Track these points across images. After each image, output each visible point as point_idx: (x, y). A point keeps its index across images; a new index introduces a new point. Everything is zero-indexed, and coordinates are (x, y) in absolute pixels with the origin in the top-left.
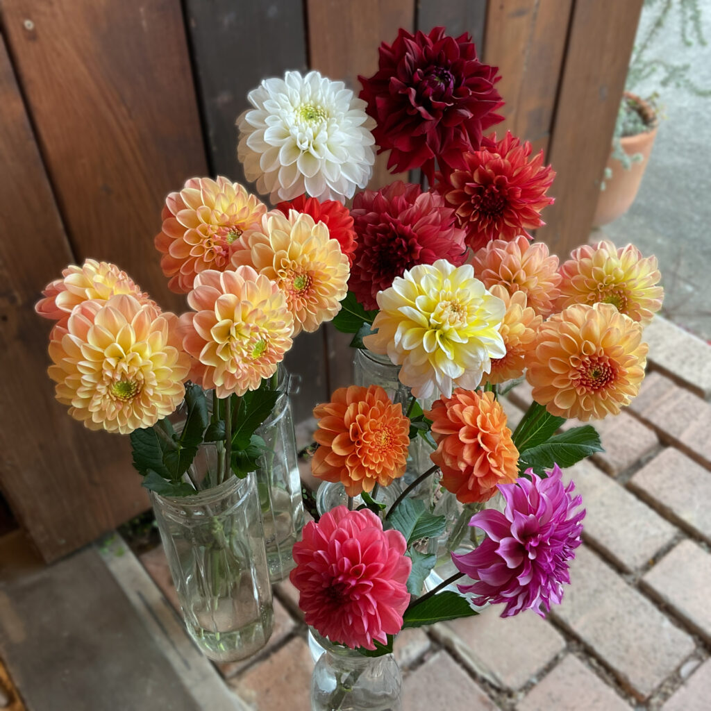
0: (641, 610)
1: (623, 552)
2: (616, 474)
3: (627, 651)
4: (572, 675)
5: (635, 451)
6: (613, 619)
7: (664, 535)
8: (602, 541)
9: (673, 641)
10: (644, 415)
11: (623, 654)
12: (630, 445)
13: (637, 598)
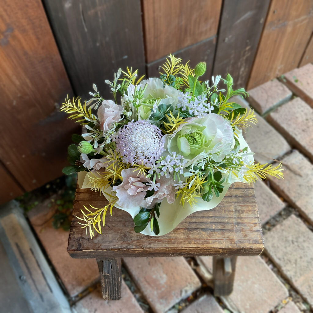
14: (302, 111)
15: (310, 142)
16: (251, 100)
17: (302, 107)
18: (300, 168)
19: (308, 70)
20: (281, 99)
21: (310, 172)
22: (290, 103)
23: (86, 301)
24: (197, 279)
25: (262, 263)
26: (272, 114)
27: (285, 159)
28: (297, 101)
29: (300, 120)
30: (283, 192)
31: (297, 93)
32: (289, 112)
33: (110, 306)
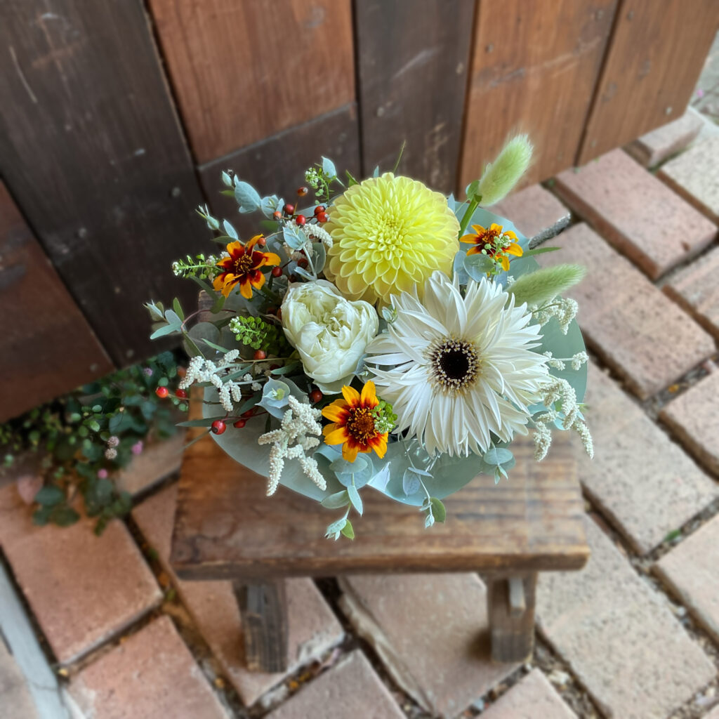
0: (647, 612)
1: (636, 521)
2: (645, 397)
3: (617, 672)
4: (535, 701)
5: (679, 366)
6: (605, 622)
7: (699, 496)
8: (608, 503)
9: (686, 662)
10: (701, 310)
11: (611, 677)
12: (674, 356)
13: (645, 593)
14: (589, 253)
15: (600, 322)
17: (590, 243)
20: (545, 229)
21: (595, 388)
22: (563, 237)
23: (92, 673)
24: (335, 623)
25: (478, 586)
28: (580, 230)
31: (581, 214)
32: (561, 255)
33: (143, 683)
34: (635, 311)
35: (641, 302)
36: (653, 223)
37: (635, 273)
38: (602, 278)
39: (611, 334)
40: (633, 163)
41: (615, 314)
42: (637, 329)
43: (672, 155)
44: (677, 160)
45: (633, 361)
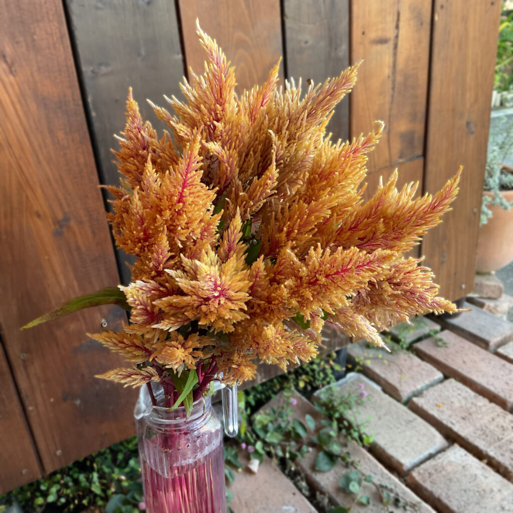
14: (459, 395)
15: (475, 433)
16: (383, 382)
17: (459, 389)
18: (464, 467)
19: (463, 347)
20: (427, 382)
21: (479, 472)
22: (440, 386)
26: (415, 399)
27: (440, 455)
28: (451, 382)
29: (457, 404)
30: (439, 500)
31: (449, 373)
32: (440, 396)
34: (497, 426)
35: (500, 421)
36: (498, 378)
37: (493, 405)
38: (470, 408)
39: (484, 440)
40: (478, 348)
41: (484, 428)
42: (501, 437)
43: (503, 343)
44: (507, 346)
45: (502, 455)
